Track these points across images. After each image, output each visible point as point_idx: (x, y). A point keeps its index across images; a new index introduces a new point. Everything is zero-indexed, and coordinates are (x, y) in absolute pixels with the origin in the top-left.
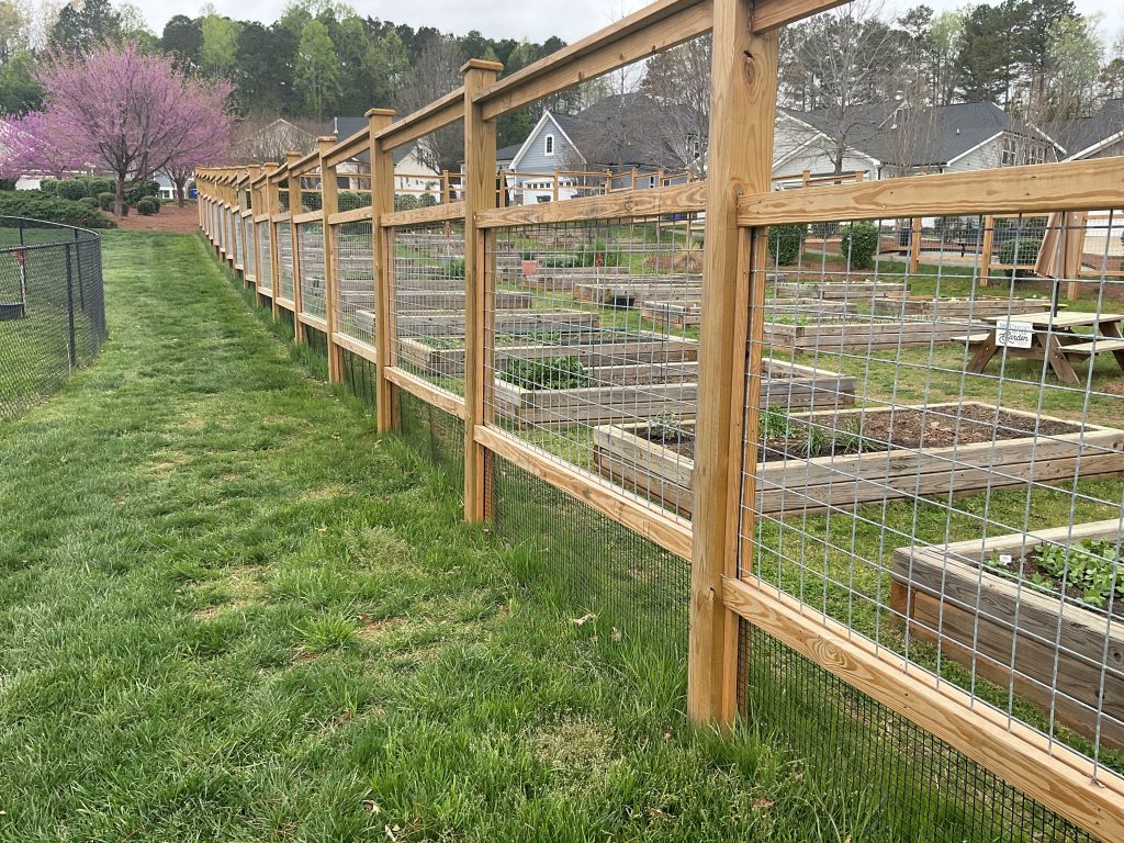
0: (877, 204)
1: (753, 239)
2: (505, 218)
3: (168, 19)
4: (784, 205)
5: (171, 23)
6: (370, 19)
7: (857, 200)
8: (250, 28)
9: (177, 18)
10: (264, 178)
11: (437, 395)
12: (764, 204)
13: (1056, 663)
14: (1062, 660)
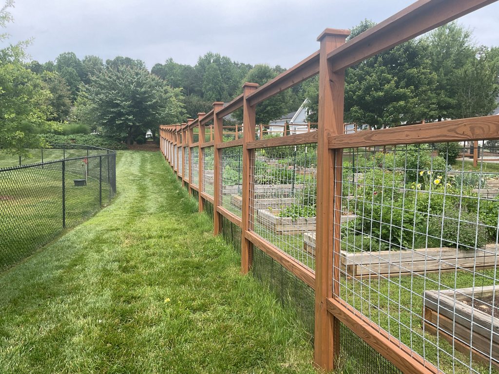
0: (372, 140)
1: (335, 154)
2: (255, 145)
3: (154, 65)
4: (343, 140)
5: (154, 67)
6: (235, 62)
7: (365, 139)
8: (186, 68)
9: (156, 65)
10: (181, 129)
11: (234, 218)
12: (336, 140)
13: (491, 346)
14: (494, 345)
